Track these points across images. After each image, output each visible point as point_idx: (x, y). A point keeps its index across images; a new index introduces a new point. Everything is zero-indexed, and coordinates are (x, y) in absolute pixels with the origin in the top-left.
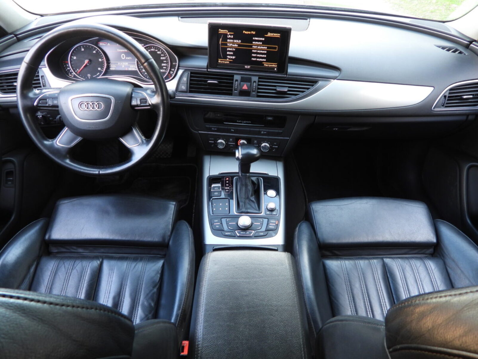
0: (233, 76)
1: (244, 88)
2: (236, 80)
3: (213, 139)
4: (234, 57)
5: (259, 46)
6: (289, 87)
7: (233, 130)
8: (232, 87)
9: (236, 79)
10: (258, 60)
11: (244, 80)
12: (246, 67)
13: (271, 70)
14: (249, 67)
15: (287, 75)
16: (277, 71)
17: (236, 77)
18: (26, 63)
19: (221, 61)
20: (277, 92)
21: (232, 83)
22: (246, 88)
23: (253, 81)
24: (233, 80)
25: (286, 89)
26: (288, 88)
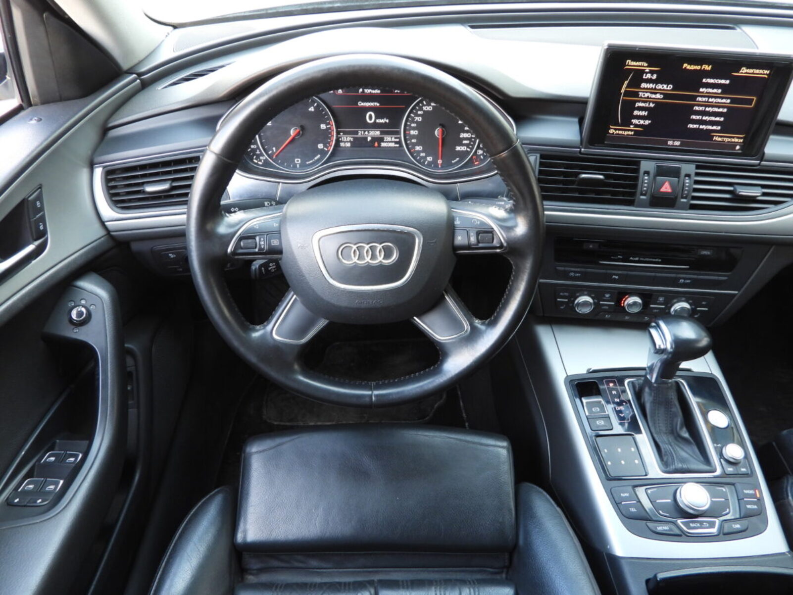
0: (638, 164)
1: (663, 189)
2: (647, 173)
3: (567, 294)
4: (647, 122)
5: (712, 97)
6: (763, 186)
7: (617, 277)
8: (635, 186)
9: (647, 169)
10: (701, 127)
11: (662, 172)
12: (670, 143)
13: (726, 150)
14: (677, 143)
15: (762, 160)
16: (740, 152)
17: (645, 166)
18: (215, 154)
19: (616, 129)
20: (735, 198)
21: (636, 179)
22: (669, 190)
23: (683, 173)
24: (637, 171)
25: (756, 192)
26: (759, 188)
